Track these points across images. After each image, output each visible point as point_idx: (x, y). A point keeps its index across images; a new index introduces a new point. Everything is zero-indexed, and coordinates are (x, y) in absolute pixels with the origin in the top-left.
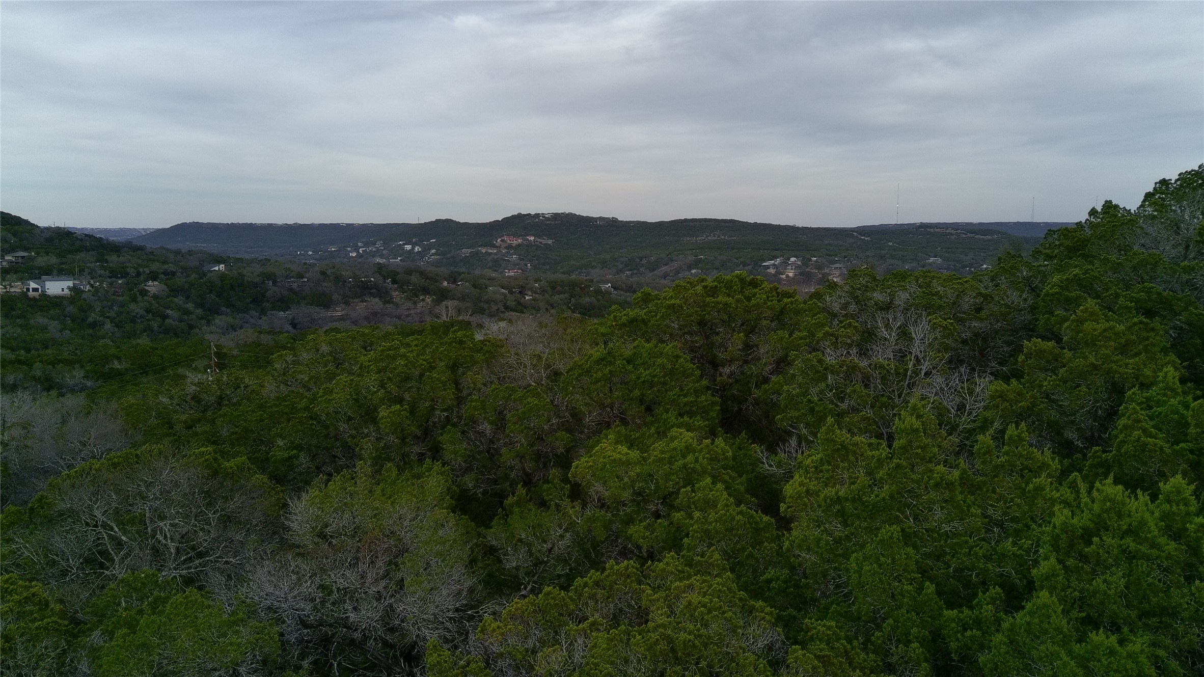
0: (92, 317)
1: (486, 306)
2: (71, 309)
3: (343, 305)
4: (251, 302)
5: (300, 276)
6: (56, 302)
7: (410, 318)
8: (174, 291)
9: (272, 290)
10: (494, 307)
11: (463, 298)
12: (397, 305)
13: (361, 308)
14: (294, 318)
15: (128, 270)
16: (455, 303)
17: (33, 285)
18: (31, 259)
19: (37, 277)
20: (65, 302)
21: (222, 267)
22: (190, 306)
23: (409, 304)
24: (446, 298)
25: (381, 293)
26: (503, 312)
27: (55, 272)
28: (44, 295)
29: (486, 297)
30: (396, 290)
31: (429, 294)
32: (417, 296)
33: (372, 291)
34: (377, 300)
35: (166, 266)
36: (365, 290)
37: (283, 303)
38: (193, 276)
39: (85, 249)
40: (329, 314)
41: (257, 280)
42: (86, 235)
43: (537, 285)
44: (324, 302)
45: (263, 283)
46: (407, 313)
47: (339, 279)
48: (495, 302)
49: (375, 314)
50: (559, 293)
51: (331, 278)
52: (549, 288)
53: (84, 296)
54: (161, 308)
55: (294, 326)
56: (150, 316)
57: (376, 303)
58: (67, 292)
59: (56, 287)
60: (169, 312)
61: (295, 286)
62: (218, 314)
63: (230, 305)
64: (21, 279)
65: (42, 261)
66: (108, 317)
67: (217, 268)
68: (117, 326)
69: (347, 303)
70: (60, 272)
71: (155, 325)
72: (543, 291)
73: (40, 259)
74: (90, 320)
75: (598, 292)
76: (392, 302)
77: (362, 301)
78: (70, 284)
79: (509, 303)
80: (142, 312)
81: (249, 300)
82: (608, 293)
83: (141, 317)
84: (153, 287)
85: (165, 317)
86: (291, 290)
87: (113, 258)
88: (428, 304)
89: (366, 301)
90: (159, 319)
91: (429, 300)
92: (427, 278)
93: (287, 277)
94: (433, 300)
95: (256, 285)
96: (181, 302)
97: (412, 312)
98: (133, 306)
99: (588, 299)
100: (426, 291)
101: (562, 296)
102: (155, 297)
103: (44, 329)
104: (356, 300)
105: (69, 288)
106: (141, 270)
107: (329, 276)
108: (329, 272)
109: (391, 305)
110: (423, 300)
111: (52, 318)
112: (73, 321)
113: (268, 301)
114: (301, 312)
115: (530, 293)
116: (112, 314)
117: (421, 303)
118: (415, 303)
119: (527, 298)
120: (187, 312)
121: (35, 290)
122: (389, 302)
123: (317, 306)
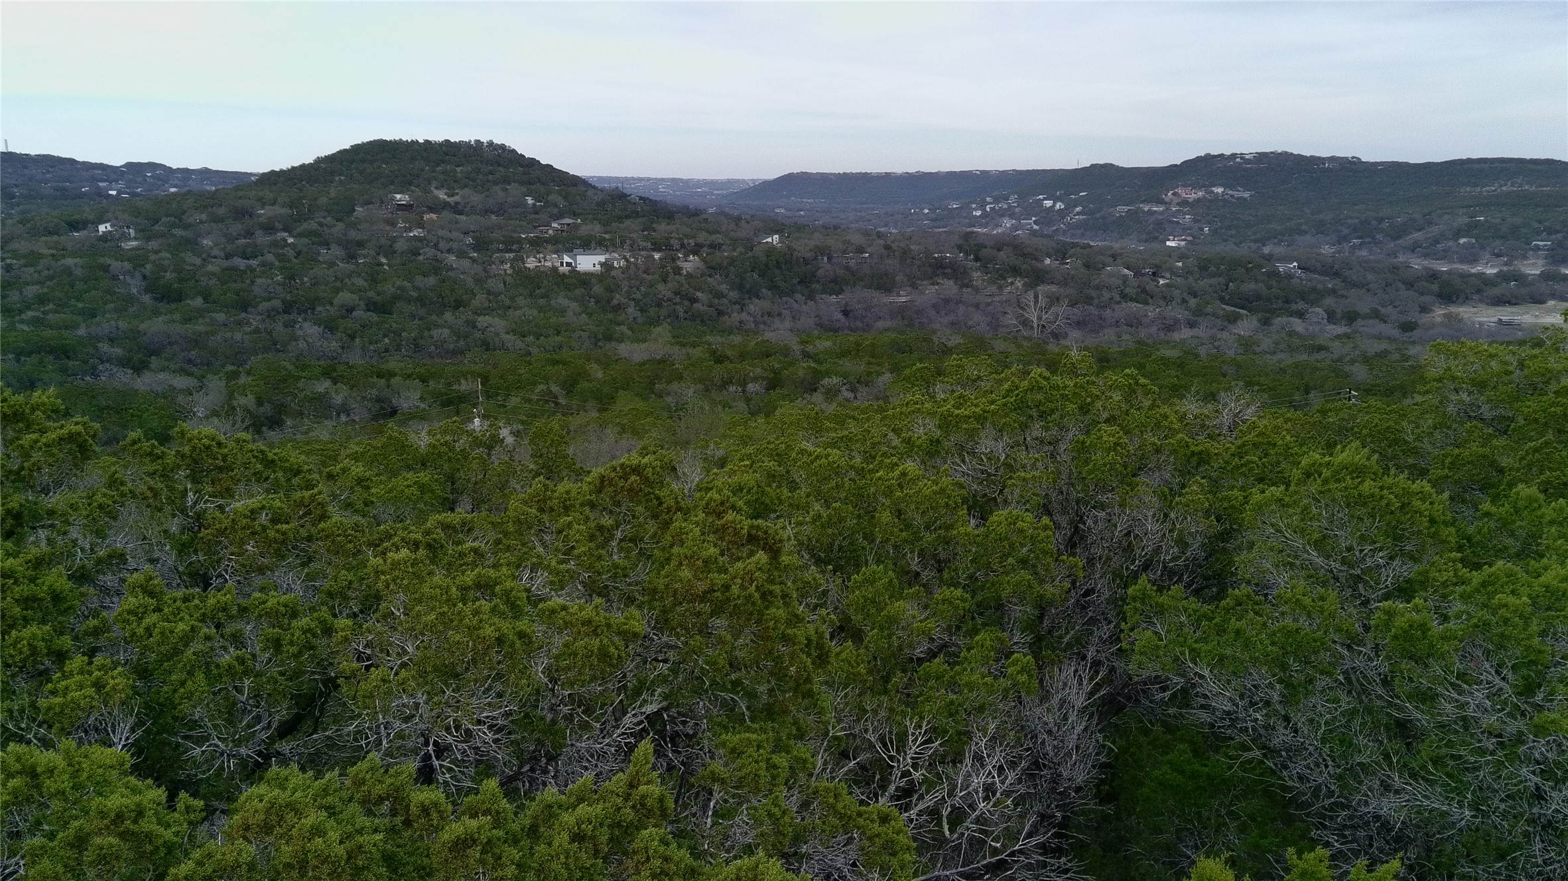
0: (618, 298)
1: (1094, 294)
2: (597, 289)
3: (909, 289)
4: (799, 283)
5: (860, 250)
6: (584, 280)
7: (990, 308)
8: (712, 268)
9: (825, 268)
10: (1106, 295)
11: (1064, 283)
12: (977, 290)
13: (931, 292)
14: (846, 304)
15: (672, 241)
16: (1053, 288)
17: (567, 259)
18: (576, 227)
19: (569, 250)
20: (593, 280)
21: (775, 239)
22: (724, 288)
23: (993, 289)
24: (1043, 282)
25: (957, 273)
26: (1119, 303)
27: (593, 244)
28: (574, 271)
29: (1096, 282)
30: (977, 270)
31: (1020, 275)
32: (1004, 279)
33: (948, 271)
34: (951, 282)
35: (713, 237)
36: (938, 269)
37: (836, 285)
38: (740, 249)
39: (635, 215)
40: (891, 299)
41: (808, 255)
42: (641, 198)
43: (1180, 264)
44: (885, 284)
45: (816, 259)
46: (990, 300)
47: (905, 254)
48: (1109, 288)
49: (947, 301)
50: (1213, 275)
51: (896, 253)
52: (1196, 269)
53: (613, 273)
54: (691, 290)
55: (846, 313)
56: (678, 299)
57: (949, 287)
58: (598, 267)
59: (588, 262)
60: (699, 294)
61: (852, 263)
62: (758, 297)
63: (773, 287)
64: (556, 252)
65: (585, 230)
66: (634, 299)
67: (769, 240)
68: (642, 310)
69: (914, 286)
70: (587, 245)
71: (681, 311)
72: (1187, 272)
73: (584, 227)
74: (615, 302)
75: (1274, 274)
77: (933, 284)
78: (602, 258)
79: (1127, 290)
80: (669, 294)
81: (795, 281)
82: (1289, 276)
83: (669, 300)
84: (691, 264)
85: (694, 300)
86: (847, 268)
87: (662, 227)
88: (1018, 288)
89: (938, 284)
90: (686, 303)
91: (1019, 284)
92: (1024, 255)
93: (845, 252)
94: (1024, 285)
95: (806, 261)
96: (715, 283)
97: (997, 299)
98: (661, 287)
99: (1252, 286)
100: (1015, 271)
101: (1213, 281)
102: (689, 275)
103: (563, 311)
104: (925, 282)
105: (602, 264)
106: (685, 241)
107: (894, 251)
108: (894, 246)
109: (969, 290)
110: (1012, 283)
111: (575, 299)
112: (597, 302)
113: (818, 282)
114: (854, 296)
115: (1168, 275)
116: (638, 296)
117: (1009, 288)
118: (1000, 288)
119: (1162, 282)
120: (720, 295)
121: (568, 264)
122: (967, 286)
123: (875, 289)
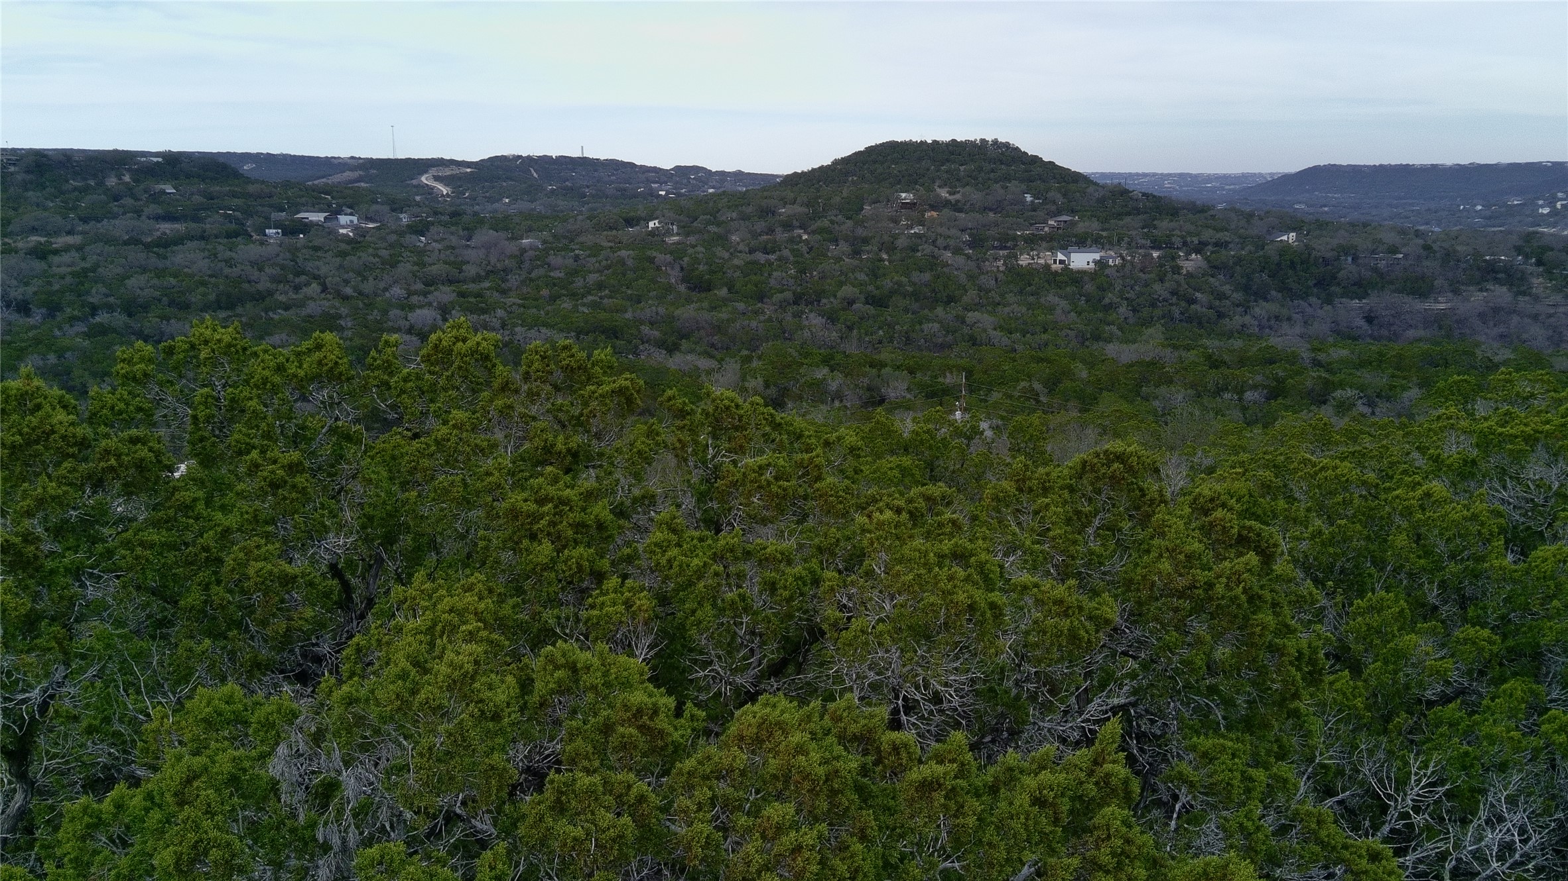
0: (1109, 297)
2: (1089, 287)
3: (1450, 295)
4: (1315, 285)
5: (1393, 250)
6: (1076, 277)
7: (1552, 320)
8: (1215, 268)
9: (1348, 268)
12: (1536, 298)
13: (1477, 299)
14: (1371, 310)
15: (1174, 239)
17: (1060, 256)
18: (1073, 224)
19: (1064, 248)
20: (1086, 278)
21: (1293, 235)
22: (1227, 288)
23: (1557, 298)
25: (1513, 279)
27: (1089, 242)
28: (1066, 269)
30: (1538, 276)
33: (1500, 276)
34: (1504, 289)
35: (1220, 235)
36: (1489, 273)
37: (1360, 288)
38: (1250, 247)
39: (1137, 211)
40: (1427, 306)
41: (1329, 255)
42: (1144, 194)
44: (1420, 288)
45: (1338, 259)
46: (1552, 311)
47: (1449, 255)
49: (1496, 310)
51: (1438, 255)
53: (1107, 271)
54: (1190, 290)
55: (1369, 320)
56: (1174, 300)
57: (1501, 294)
58: (1092, 265)
59: (1081, 260)
60: (1198, 295)
61: (1382, 264)
62: (1266, 299)
63: (1284, 289)
64: (1051, 249)
65: (1081, 227)
66: (1127, 299)
67: (1285, 238)
68: (1134, 310)
69: (1456, 292)
70: (1082, 242)
71: (1176, 311)
73: (1081, 225)
74: (1107, 301)
76: (1530, 295)
77: (1481, 290)
78: (1097, 256)
80: (1165, 294)
81: (1311, 283)
83: (1165, 300)
84: (1192, 263)
85: (1191, 301)
86: (1375, 270)
87: (1164, 225)
89: (1487, 290)
90: (1183, 304)
93: (1373, 252)
95: (1326, 262)
96: (1217, 284)
97: (1561, 309)
98: (1157, 287)
102: (1189, 275)
103: (1051, 309)
104: (1471, 288)
105: (1095, 262)
106: (1189, 239)
107: (1435, 252)
108: (1435, 247)
109: (1527, 298)
111: (1065, 297)
112: (1087, 301)
113: (1339, 284)
114: (1380, 301)
116: (1132, 295)
120: (1221, 296)
121: (1061, 262)
122: (1524, 293)
123: (1408, 294)
